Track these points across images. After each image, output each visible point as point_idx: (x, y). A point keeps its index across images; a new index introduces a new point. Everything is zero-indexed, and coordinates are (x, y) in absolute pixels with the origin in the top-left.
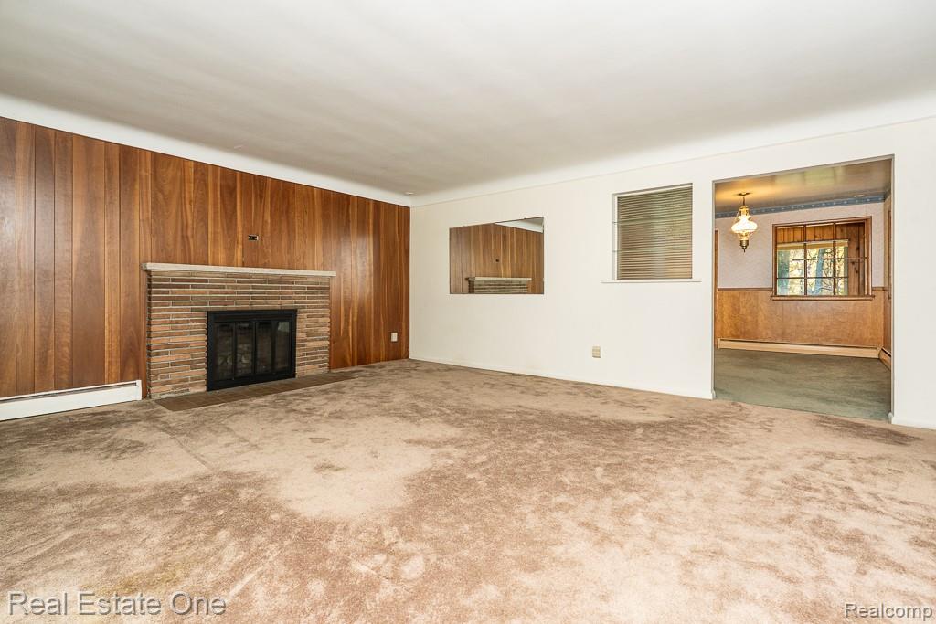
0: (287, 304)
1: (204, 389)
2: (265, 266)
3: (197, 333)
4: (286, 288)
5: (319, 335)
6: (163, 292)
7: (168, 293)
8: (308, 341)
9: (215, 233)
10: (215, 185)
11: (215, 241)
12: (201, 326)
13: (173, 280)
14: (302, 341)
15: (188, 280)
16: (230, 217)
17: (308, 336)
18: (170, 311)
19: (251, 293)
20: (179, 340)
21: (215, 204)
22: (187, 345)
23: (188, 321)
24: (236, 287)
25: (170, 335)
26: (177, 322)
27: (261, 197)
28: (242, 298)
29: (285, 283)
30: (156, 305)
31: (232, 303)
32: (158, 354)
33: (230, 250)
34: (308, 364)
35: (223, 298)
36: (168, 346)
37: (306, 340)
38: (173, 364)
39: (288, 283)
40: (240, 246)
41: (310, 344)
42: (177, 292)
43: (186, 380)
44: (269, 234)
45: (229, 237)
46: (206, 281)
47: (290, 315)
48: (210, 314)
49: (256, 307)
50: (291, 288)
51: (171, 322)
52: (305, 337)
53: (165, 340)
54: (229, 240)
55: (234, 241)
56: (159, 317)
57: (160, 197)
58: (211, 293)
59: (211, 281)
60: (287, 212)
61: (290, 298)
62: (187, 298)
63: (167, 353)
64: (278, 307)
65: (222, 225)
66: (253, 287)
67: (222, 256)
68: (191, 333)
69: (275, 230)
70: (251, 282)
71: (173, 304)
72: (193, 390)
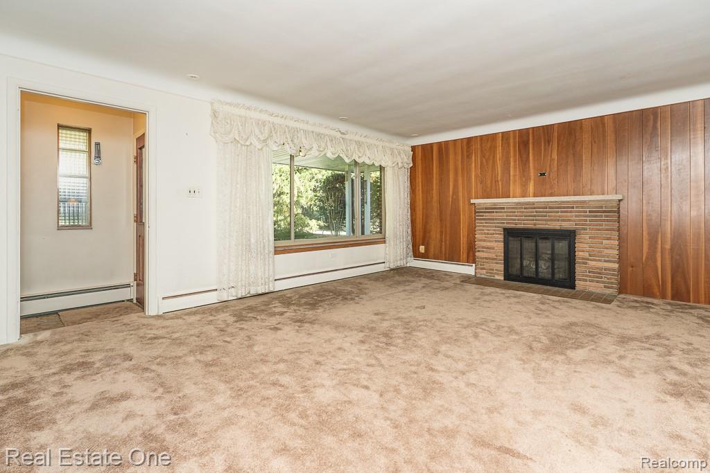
0: (566, 225)
1: (503, 278)
2: (551, 195)
3: (499, 241)
4: (565, 212)
5: (604, 256)
6: (481, 216)
7: (483, 216)
8: (591, 260)
9: (514, 176)
10: (515, 143)
11: (515, 181)
12: (501, 237)
13: (486, 209)
14: (583, 259)
15: (494, 208)
16: (524, 163)
17: (590, 256)
18: (484, 226)
19: (535, 216)
20: (489, 244)
21: (515, 156)
22: (493, 248)
23: (494, 234)
24: (523, 212)
25: (484, 241)
26: (488, 234)
27: (549, 142)
28: (527, 220)
29: (564, 208)
30: (478, 223)
31: (521, 224)
32: (479, 251)
33: (524, 185)
34: (592, 281)
35: (515, 220)
36: (483, 247)
37: (588, 259)
38: (486, 258)
39: (568, 207)
40: (532, 182)
41: (592, 263)
42: (487, 216)
43: (493, 270)
44: (556, 169)
45: (524, 177)
46: (504, 208)
47: (569, 236)
48: (505, 229)
49: (538, 226)
50: (571, 212)
51: (485, 234)
52: (586, 255)
53: (483, 244)
54: (524, 180)
55: (528, 179)
56: (480, 230)
57: (484, 160)
58: (507, 216)
59: (507, 208)
60: (574, 147)
61: (569, 220)
62: (493, 219)
63: (483, 251)
64: (558, 228)
65: (519, 169)
66: (536, 212)
67: (518, 191)
68: (496, 241)
69: (561, 165)
70: (534, 208)
71: (486, 223)
72: (497, 277)
